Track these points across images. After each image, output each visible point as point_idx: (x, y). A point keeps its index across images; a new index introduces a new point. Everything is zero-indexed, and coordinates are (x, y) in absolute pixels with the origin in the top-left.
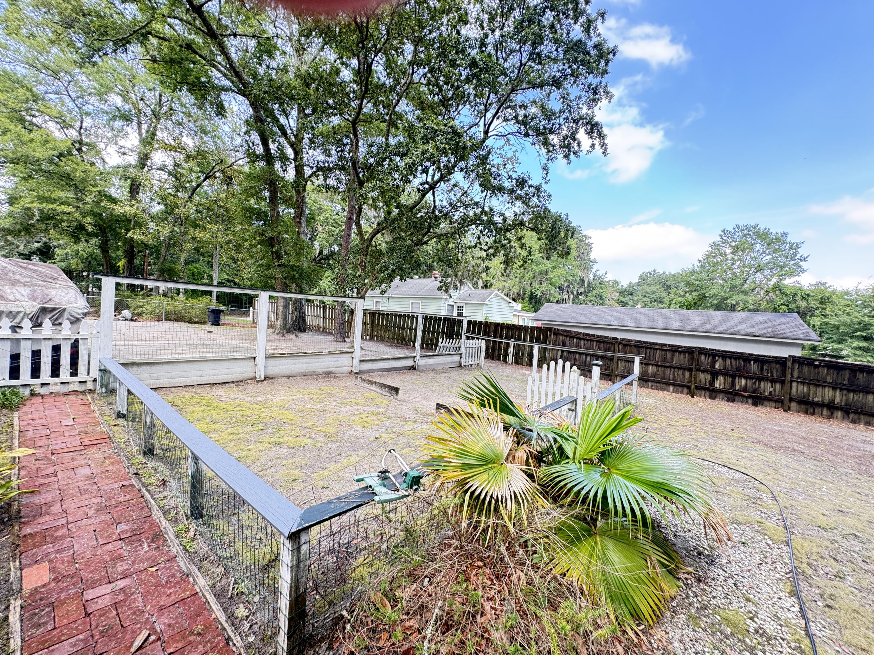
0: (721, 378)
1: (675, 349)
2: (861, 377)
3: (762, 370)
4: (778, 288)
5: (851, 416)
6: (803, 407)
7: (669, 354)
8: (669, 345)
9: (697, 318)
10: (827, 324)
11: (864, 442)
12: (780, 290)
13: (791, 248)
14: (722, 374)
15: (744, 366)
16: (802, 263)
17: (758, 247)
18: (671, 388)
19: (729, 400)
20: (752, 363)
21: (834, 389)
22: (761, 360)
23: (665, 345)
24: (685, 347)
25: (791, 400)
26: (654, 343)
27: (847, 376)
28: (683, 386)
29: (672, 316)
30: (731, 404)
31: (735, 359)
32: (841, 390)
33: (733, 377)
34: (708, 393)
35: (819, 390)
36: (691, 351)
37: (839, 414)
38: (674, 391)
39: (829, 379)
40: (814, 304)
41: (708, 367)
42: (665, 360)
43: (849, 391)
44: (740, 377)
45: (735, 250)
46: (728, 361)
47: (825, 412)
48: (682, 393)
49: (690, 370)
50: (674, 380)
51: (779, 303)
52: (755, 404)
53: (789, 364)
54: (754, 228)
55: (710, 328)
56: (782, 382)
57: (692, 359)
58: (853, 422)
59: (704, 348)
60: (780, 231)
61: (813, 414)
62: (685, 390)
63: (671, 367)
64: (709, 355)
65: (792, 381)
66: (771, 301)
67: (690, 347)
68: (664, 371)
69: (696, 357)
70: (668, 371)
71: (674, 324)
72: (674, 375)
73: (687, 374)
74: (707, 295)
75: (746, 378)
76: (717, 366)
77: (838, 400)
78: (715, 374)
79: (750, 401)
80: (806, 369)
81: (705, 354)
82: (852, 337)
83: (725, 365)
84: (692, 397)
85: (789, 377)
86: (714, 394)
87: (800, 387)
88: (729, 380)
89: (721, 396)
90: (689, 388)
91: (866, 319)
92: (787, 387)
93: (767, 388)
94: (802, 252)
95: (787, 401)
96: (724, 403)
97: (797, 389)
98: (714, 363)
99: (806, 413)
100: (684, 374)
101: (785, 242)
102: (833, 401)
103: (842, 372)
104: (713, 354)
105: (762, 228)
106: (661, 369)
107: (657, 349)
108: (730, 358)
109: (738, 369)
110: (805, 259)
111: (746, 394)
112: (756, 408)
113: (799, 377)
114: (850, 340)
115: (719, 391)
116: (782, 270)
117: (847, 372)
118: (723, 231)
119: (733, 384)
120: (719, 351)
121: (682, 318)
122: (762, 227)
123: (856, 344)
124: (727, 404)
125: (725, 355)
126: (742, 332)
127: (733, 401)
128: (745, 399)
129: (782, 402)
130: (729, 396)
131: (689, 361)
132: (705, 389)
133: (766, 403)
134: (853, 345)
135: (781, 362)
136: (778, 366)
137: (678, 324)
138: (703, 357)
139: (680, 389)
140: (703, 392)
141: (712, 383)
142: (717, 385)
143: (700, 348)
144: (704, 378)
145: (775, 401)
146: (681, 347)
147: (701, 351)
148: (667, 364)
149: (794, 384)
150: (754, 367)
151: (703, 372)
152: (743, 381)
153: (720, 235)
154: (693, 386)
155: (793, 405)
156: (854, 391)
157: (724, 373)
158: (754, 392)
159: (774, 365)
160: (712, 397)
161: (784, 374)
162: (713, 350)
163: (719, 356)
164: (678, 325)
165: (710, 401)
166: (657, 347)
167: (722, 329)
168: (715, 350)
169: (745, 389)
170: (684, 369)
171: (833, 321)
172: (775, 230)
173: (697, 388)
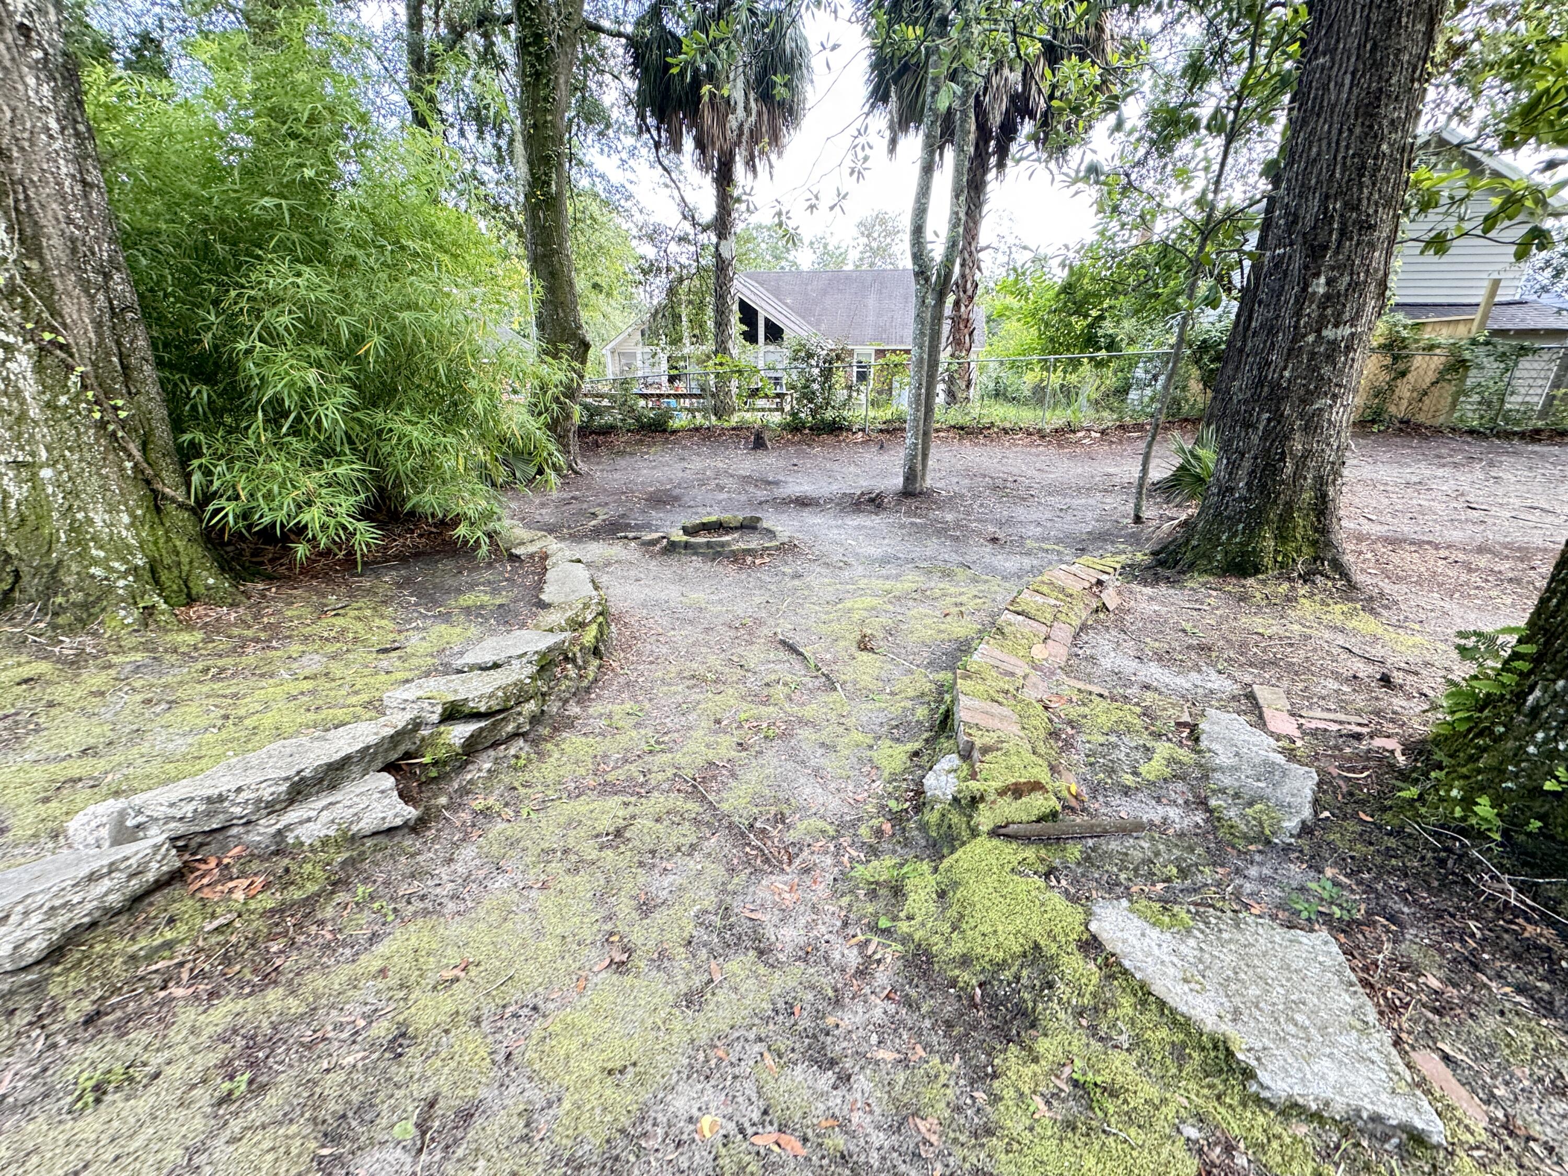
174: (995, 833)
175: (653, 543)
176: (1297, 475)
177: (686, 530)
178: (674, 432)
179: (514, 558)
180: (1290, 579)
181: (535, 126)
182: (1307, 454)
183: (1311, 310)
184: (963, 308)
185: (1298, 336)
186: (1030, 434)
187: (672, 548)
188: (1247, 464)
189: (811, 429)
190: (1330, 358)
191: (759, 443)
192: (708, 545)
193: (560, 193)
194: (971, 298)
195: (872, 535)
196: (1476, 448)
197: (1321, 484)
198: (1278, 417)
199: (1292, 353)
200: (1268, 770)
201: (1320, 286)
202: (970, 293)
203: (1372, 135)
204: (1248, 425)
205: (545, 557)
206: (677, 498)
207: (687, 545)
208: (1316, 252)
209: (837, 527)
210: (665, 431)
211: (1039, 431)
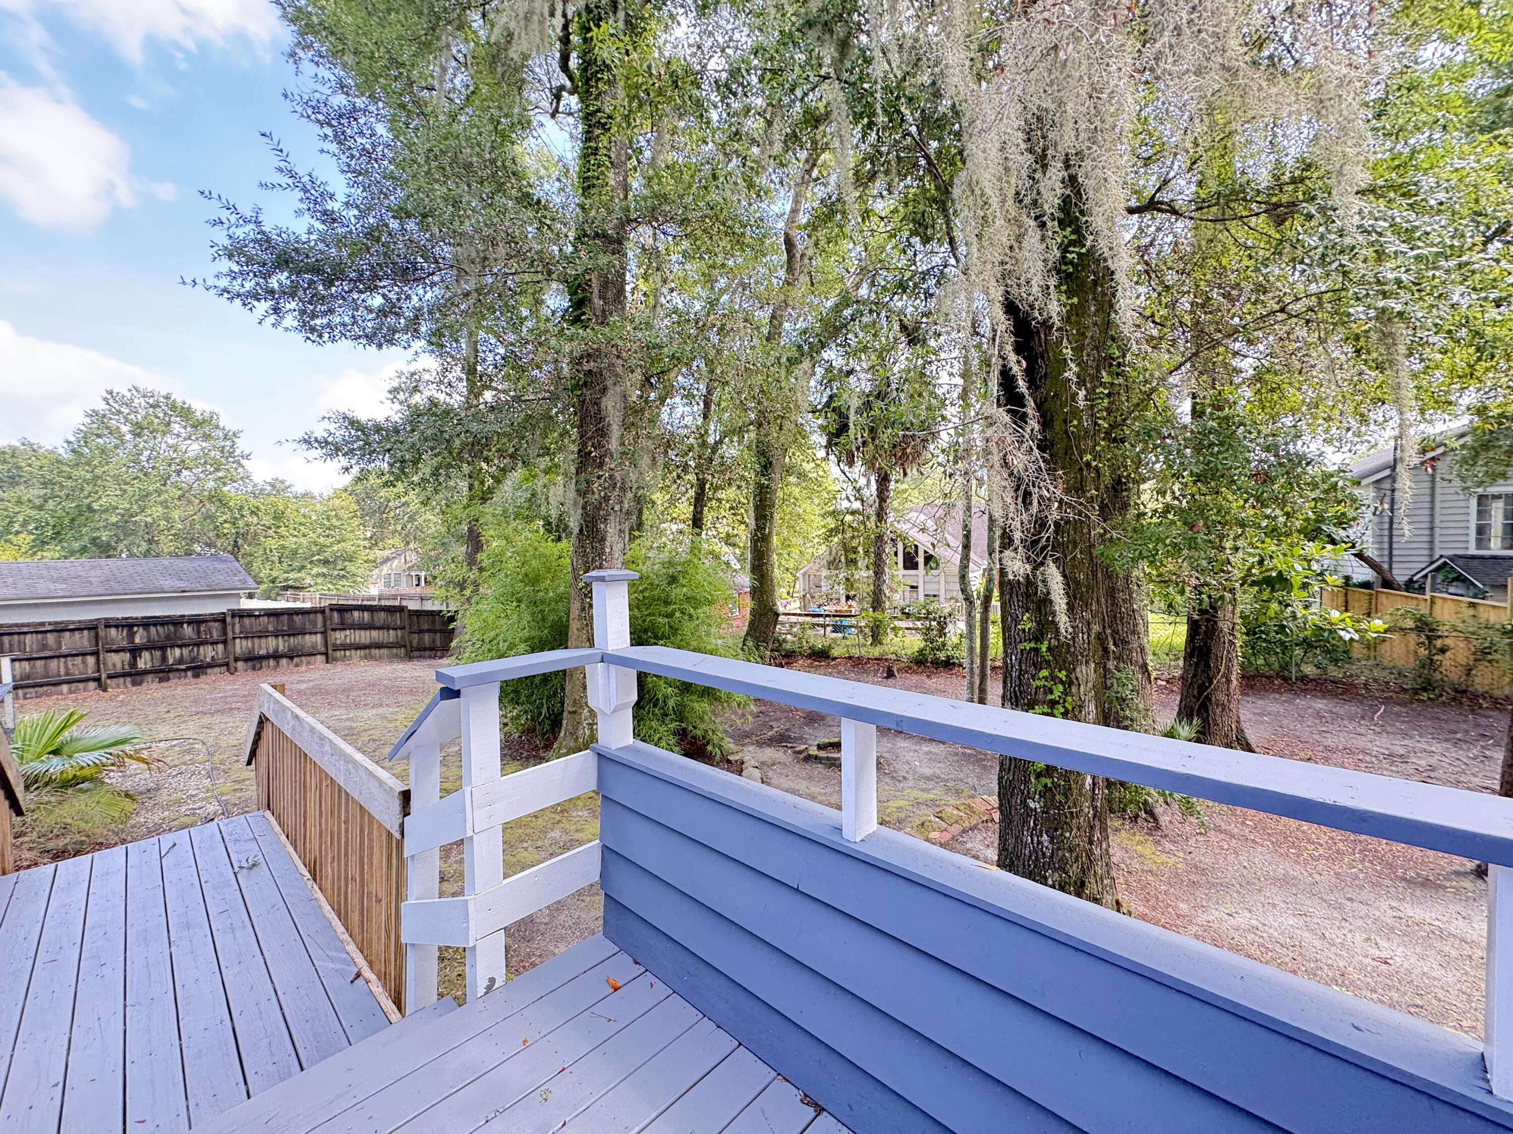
0: (146, 655)
1: (60, 629)
2: (297, 619)
3: (199, 632)
4: (217, 498)
5: (295, 659)
6: (250, 664)
7: (51, 638)
8: (50, 623)
9: (92, 573)
10: (284, 547)
11: (299, 682)
12: (220, 501)
13: (226, 437)
14: (147, 649)
15: (175, 632)
16: (242, 461)
17: (176, 428)
18: (65, 688)
19: (161, 680)
20: (185, 626)
21: (277, 636)
22: (196, 621)
23: (43, 624)
24: (80, 622)
25: (236, 660)
26: (17, 625)
27: (286, 622)
28: (86, 680)
29: (45, 572)
30: (165, 684)
31: (162, 624)
32: (283, 636)
33: (163, 648)
34: (129, 679)
35: (263, 640)
36: (92, 627)
37: (284, 661)
38: (71, 692)
39: (271, 628)
40: (267, 520)
41: (124, 644)
42: (44, 647)
43: (289, 635)
44: (172, 647)
45: (138, 430)
46: (153, 630)
47: (272, 662)
48: (85, 690)
49: (96, 654)
50: (67, 674)
51: (220, 520)
52: (196, 676)
53: (229, 619)
54: (167, 397)
55: (117, 587)
56: (225, 642)
57: (97, 637)
58: (297, 665)
59: (112, 619)
60: (208, 409)
61: (261, 668)
62: (92, 685)
63: (58, 657)
64: (123, 626)
65: (234, 638)
66: (208, 517)
67: (91, 621)
68: (46, 666)
69: (102, 632)
70: (54, 663)
71: (52, 586)
72: (66, 667)
73: (91, 660)
74: (95, 506)
75: (180, 646)
76: (137, 640)
77: (281, 648)
78: (135, 652)
79: (189, 673)
80: (247, 621)
81: (117, 627)
82: (311, 562)
83: (149, 636)
84: (105, 690)
85: (230, 635)
86: (139, 678)
87: (244, 642)
88: (158, 654)
89: (149, 678)
90: (98, 680)
91: (322, 540)
92: (230, 647)
93: (208, 653)
94: (242, 445)
95: (232, 663)
96: (156, 685)
97: (241, 646)
98: (131, 635)
99: (254, 669)
100: (84, 662)
101: (217, 427)
102: (276, 651)
103: (281, 618)
104: (128, 625)
105: (179, 401)
106: (39, 664)
107: (25, 633)
108: (155, 625)
109: (168, 637)
110: (248, 457)
111: (183, 667)
112: (198, 680)
113: (241, 632)
114: (309, 566)
115: (146, 672)
116: (217, 470)
117: (286, 617)
118: (111, 393)
119: (164, 658)
120: (136, 618)
121: (65, 575)
122: (178, 398)
123: (315, 571)
124: (158, 686)
125: (147, 623)
126: (166, 588)
127: (168, 679)
128: (183, 674)
129: (227, 664)
130: (161, 675)
131: (89, 640)
132: (124, 675)
133: (209, 671)
134: (314, 572)
135: (221, 619)
136: (216, 624)
137: (59, 586)
138: (113, 631)
139: (81, 685)
140: (122, 680)
141: (133, 664)
142: (141, 665)
143: (104, 619)
144: (118, 661)
145: (220, 666)
146: (73, 622)
147: (109, 624)
148: (49, 653)
149: (238, 641)
150: (188, 631)
151: (116, 651)
152: (177, 652)
153: (105, 399)
154: (104, 676)
155: (240, 664)
156: (294, 635)
157: (149, 647)
158: (193, 660)
159: (212, 624)
160: (134, 684)
161: (225, 633)
162: (127, 619)
163: (138, 626)
164: (60, 588)
165: (134, 689)
166: (25, 629)
167: (136, 586)
168: (131, 618)
169: (181, 661)
170: (84, 654)
171: (290, 542)
172: (200, 406)
173: (110, 677)
175: (800, 752)
177: (820, 747)
178: (834, 659)
179: (729, 761)
180: (1124, 819)
181: (760, 501)
187: (809, 758)
189: (932, 663)
191: (890, 674)
192: (828, 758)
193: (770, 533)
195: (932, 758)
205: (742, 763)
206: (822, 718)
207: (816, 757)
209: (916, 751)
210: (828, 657)
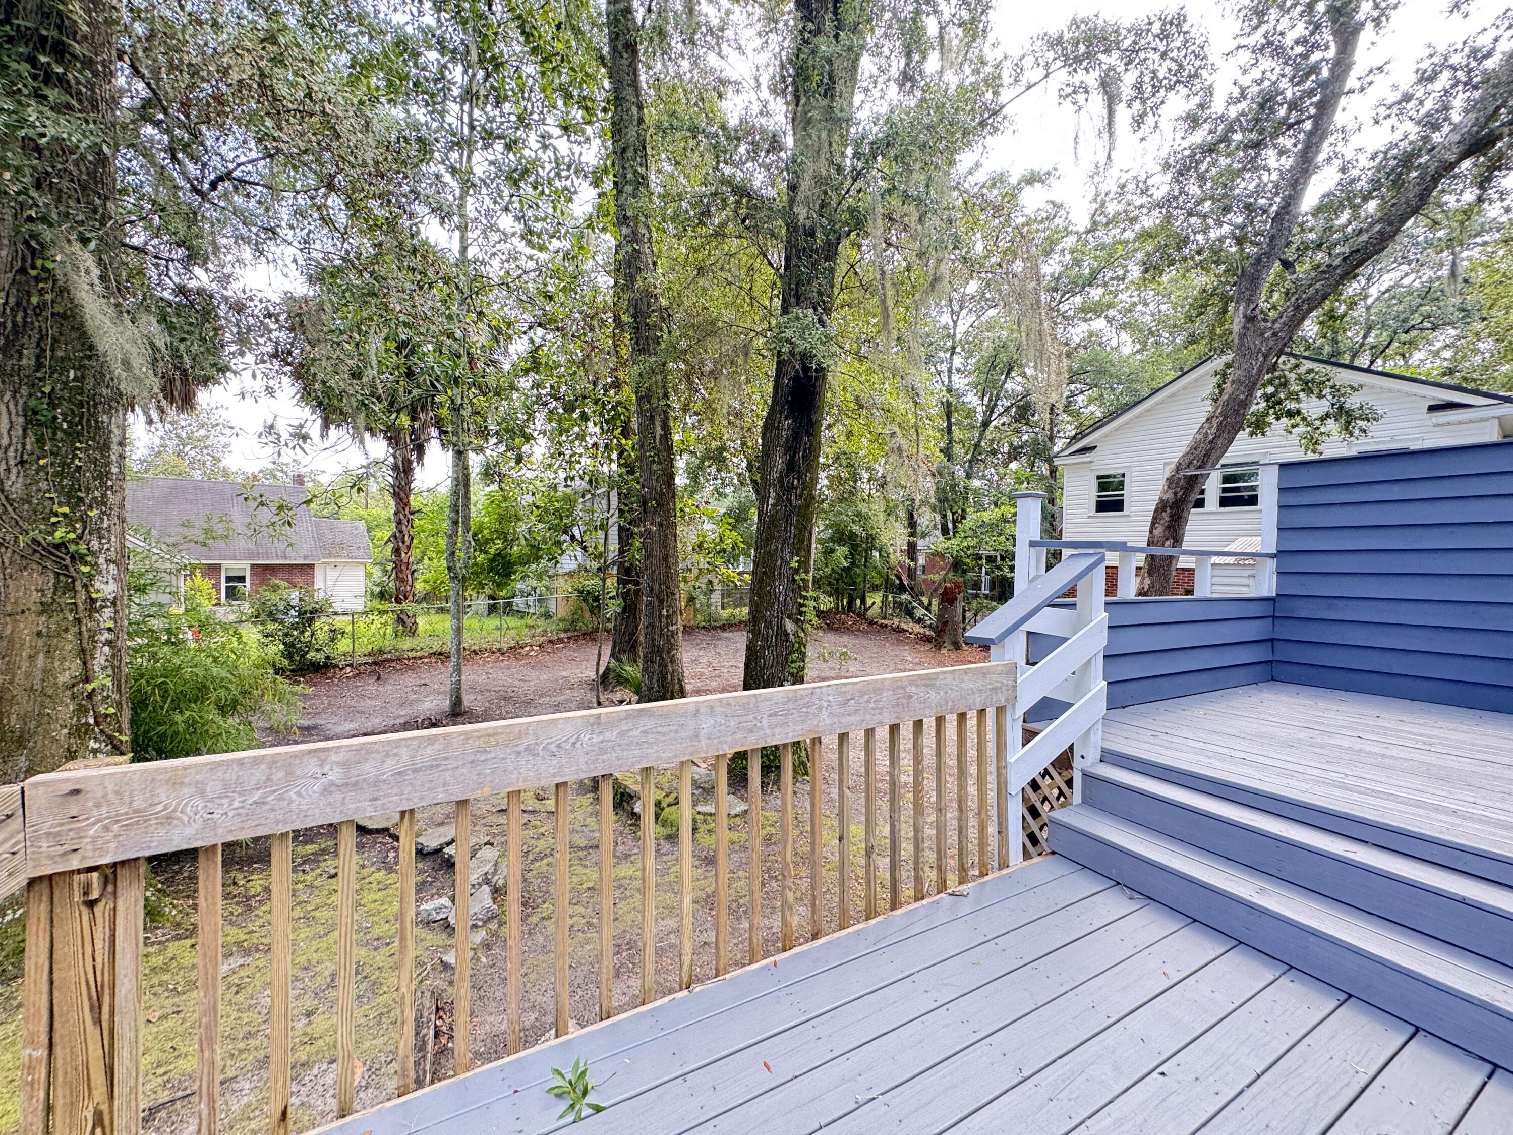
174: (669, 805)
176: (672, 679)
182: (674, 671)
183: (664, 620)
184: (403, 555)
185: (662, 630)
186: (494, 653)
188: (655, 677)
190: (673, 637)
194: (409, 548)
196: (706, 637)
197: (680, 681)
198: (662, 658)
199: (661, 635)
200: (707, 775)
201: (664, 612)
202: (407, 543)
203: (668, 567)
204: (652, 662)
208: (661, 601)
211: (499, 650)
